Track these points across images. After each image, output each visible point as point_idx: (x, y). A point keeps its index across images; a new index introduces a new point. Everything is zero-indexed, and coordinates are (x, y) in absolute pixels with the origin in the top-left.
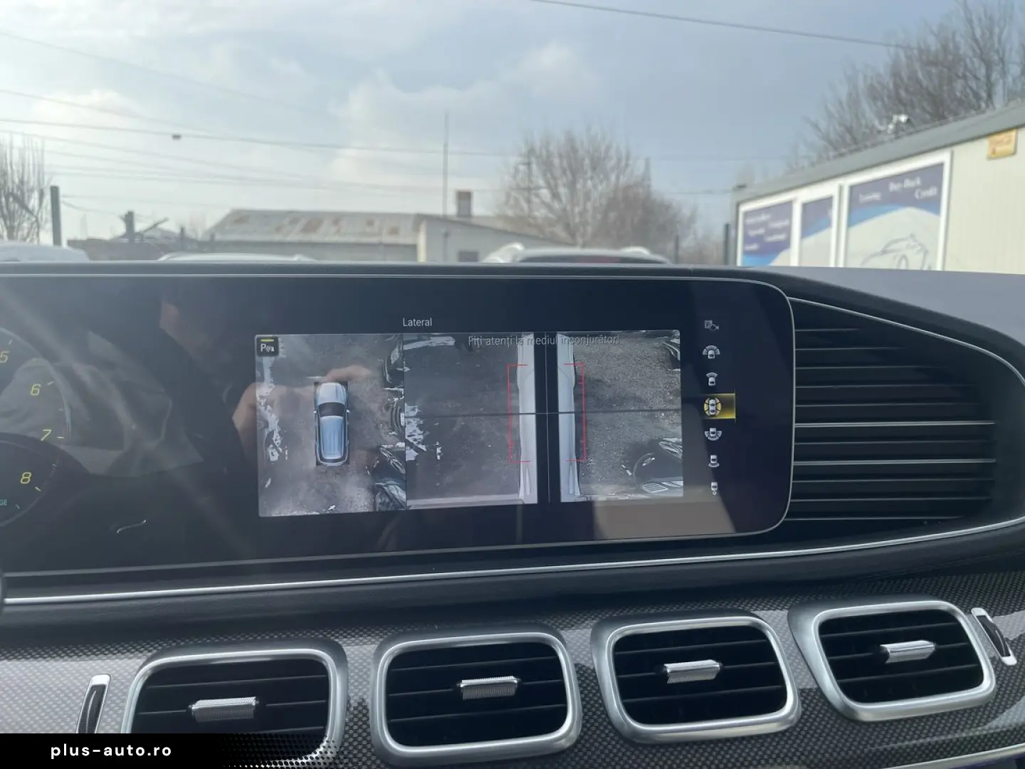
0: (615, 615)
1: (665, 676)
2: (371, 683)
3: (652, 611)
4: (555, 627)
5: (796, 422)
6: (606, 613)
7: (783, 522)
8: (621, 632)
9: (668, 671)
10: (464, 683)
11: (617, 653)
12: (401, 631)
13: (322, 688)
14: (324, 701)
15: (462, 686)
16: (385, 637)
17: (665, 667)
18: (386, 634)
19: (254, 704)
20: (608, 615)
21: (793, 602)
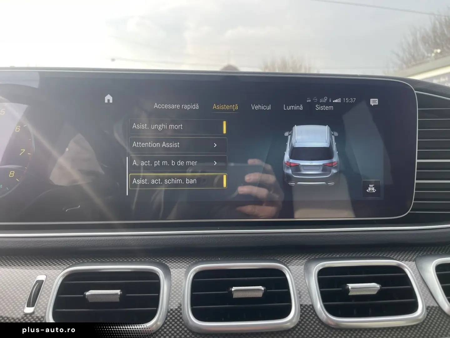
0: (317, 257)
1: (348, 290)
2: (183, 286)
3: (338, 256)
4: (284, 262)
5: (417, 159)
6: (312, 256)
7: (409, 213)
8: (322, 266)
9: (350, 288)
10: (234, 289)
11: (319, 277)
12: (200, 260)
13: (156, 288)
14: (157, 294)
15: (233, 290)
16: (192, 263)
17: (348, 286)
18: (192, 261)
19: (119, 294)
20: (313, 257)
21: (418, 255)
